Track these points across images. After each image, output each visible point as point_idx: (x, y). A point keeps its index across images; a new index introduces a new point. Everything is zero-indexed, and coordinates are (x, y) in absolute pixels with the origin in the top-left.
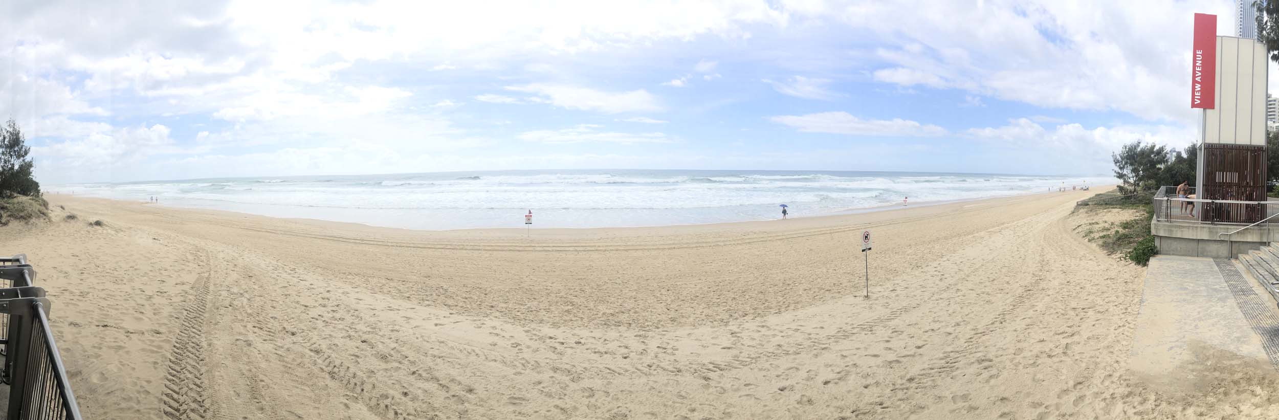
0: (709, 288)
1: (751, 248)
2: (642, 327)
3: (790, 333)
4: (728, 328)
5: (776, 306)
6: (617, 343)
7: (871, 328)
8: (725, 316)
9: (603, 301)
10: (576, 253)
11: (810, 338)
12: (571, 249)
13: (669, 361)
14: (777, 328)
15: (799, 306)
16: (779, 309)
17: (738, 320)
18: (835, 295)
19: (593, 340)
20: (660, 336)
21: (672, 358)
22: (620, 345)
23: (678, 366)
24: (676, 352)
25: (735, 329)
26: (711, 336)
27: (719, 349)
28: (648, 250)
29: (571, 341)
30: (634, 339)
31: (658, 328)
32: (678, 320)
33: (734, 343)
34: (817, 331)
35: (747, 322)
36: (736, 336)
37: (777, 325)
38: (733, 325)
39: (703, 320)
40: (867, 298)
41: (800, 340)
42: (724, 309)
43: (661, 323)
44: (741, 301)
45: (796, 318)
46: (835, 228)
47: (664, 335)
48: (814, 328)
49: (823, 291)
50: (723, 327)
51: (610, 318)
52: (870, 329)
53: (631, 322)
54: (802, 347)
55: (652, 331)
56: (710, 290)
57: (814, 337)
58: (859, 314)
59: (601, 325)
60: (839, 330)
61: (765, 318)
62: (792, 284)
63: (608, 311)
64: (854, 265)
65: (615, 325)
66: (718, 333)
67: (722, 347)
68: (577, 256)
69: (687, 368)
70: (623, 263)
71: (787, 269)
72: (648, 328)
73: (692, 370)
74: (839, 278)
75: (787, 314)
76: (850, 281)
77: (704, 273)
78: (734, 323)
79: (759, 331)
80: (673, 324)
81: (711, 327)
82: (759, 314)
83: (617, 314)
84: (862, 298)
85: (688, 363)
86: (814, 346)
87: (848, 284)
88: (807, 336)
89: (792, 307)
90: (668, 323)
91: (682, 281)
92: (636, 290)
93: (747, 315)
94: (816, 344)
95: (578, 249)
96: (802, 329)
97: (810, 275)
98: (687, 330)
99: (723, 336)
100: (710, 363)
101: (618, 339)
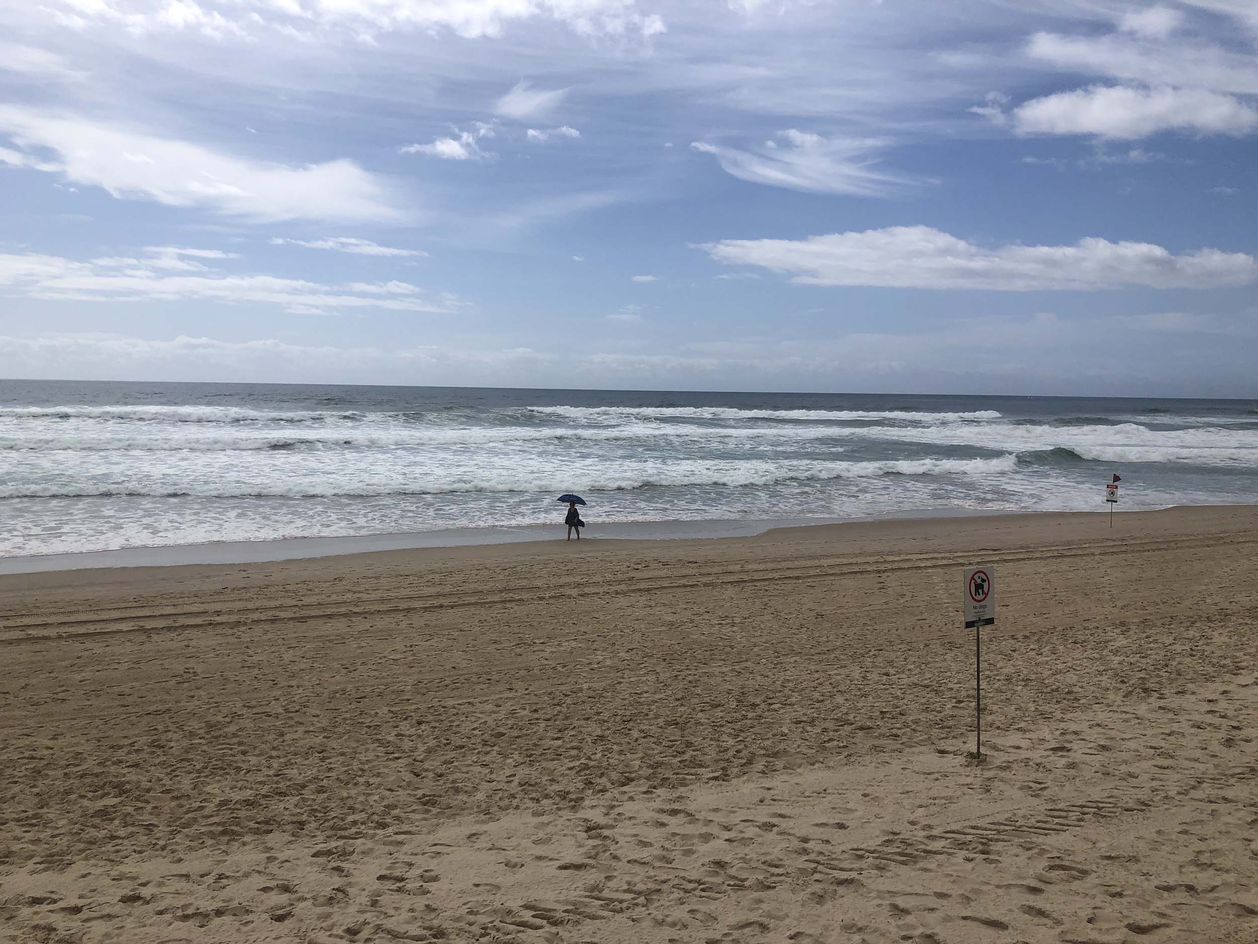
0: (536, 711)
1: (653, 603)
2: (337, 831)
3: (752, 831)
4: (578, 815)
5: (717, 761)
6: (259, 881)
7: (983, 844)
8: (573, 784)
9: (220, 769)
10: (143, 638)
11: (805, 851)
12: (124, 626)
13: (412, 910)
14: (718, 817)
15: (779, 764)
16: (723, 769)
17: (608, 795)
18: (882, 742)
19: (182, 885)
20: (387, 848)
21: (420, 903)
22: (268, 885)
23: (436, 923)
24: (432, 886)
25: (596, 816)
26: (534, 838)
27: (550, 870)
28: (365, 614)
29: (108, 899)
30: (311, 864)
31: (384, 826)
32: (444, 800)
33: (593, 853)
34: (825, 833)
35: (631, 799)
36: (599, 836)
37: (716, 810)
38: (593, 807)
39: (513, 796)
40: (975, 761)
41: (776, 853)
42: (571, 765)
43: (396, 812)
44: (620, 744)
45: (768, 795)
46: (891, 558)
47: (401, 843)
48: (817, 825)
49: (848, 728)
50: (567, 814)
51: (242, 814)
52: (981, 847)
53: (304, 817)
54: (780, 871)
55: (365, 836)
56: (536, 716)
57: (816, 849)
58: (950, 800)
59: (212, 835)
60: (890, 837)
61: (682, 789)
62: (763, 706)
63: (236, 796)
64: (944, 664)
65: (256, 832)
66: (550, 829)
67: (558, 863)
68: (146, 647)
69: (462, 924)
70: (288, 656)
71: (748, 664)
72: (354, 830)
73: (476, 930)
74: (897, 698)
75: (744, 782)
76: (926, 710)
77: (523, 672)
78: (594, 803)
79: (663, 825)
80: (428, 811)
81: (535, 814)
82: (665, 779)
83: (263, 802)
84: (961, 760)
85: (464, 910)
86: (815, 871)
87: (923, 717)
88: (796, 844)
89: (759, 765)
90: (413, 811)
91: (460, 697)
92: (324, 730)
93: (632, 780)
94: (820, 867)
95: (149, 624)
96: (784, 824)
97: (815, 684)
98: (467, 825)
99: (565, 835)
100: (526, 907)
101: (260, 868)
